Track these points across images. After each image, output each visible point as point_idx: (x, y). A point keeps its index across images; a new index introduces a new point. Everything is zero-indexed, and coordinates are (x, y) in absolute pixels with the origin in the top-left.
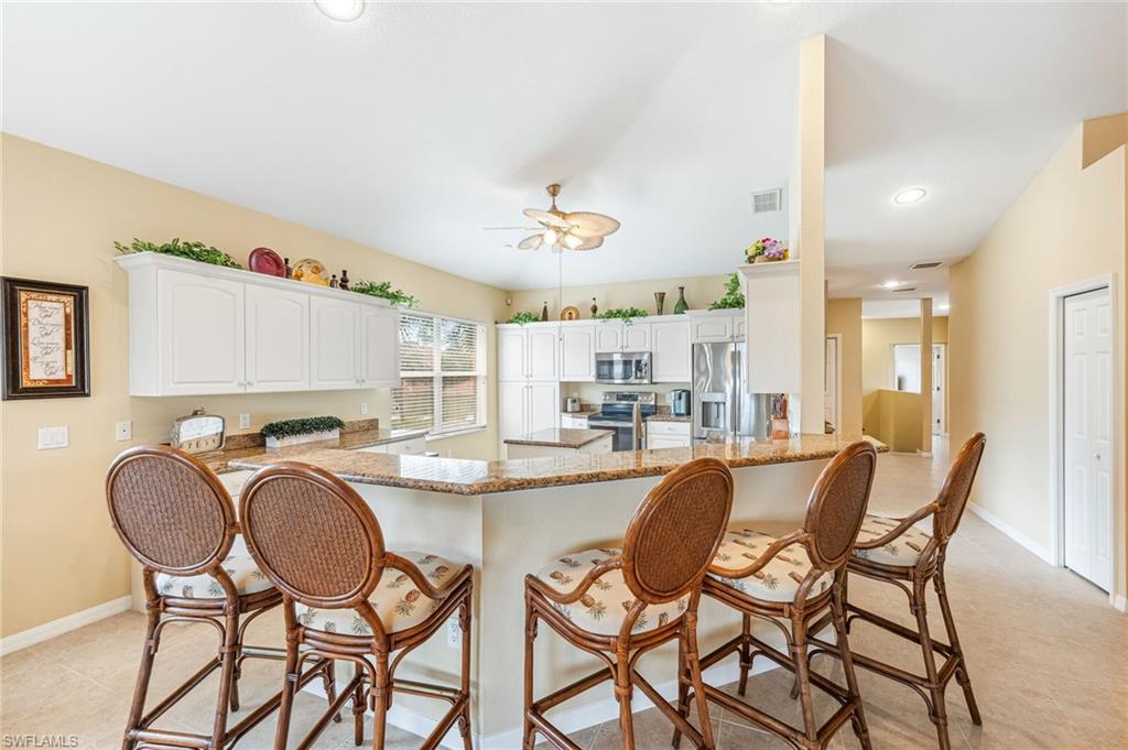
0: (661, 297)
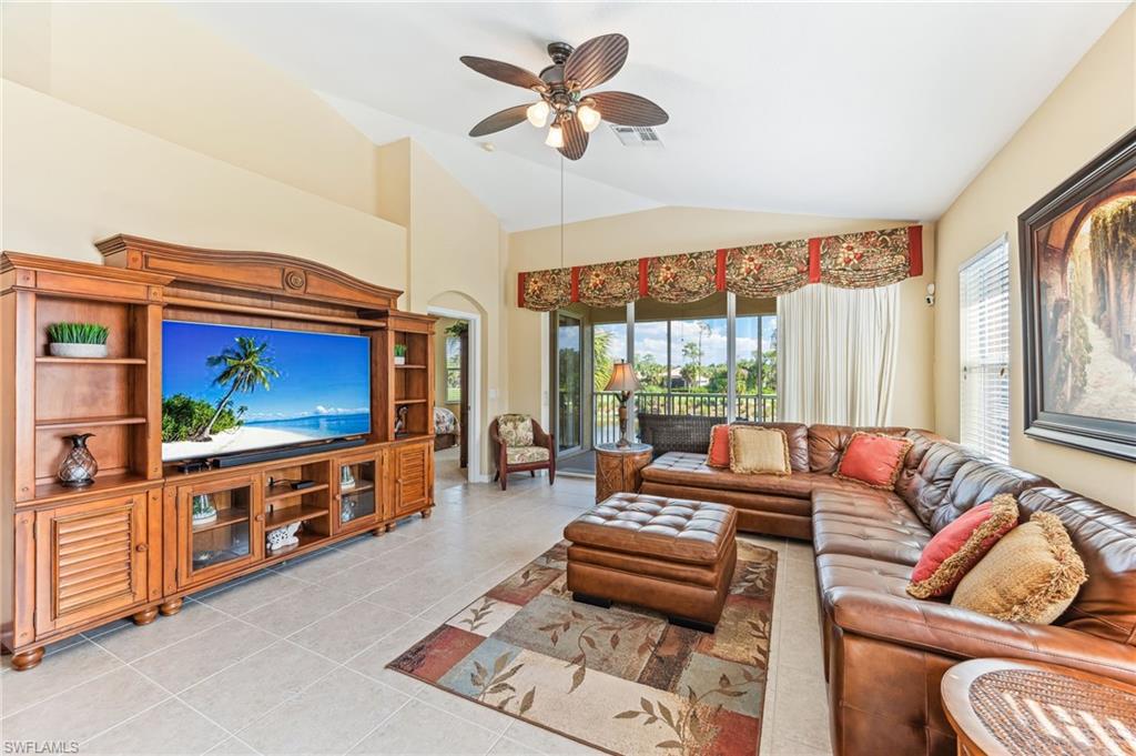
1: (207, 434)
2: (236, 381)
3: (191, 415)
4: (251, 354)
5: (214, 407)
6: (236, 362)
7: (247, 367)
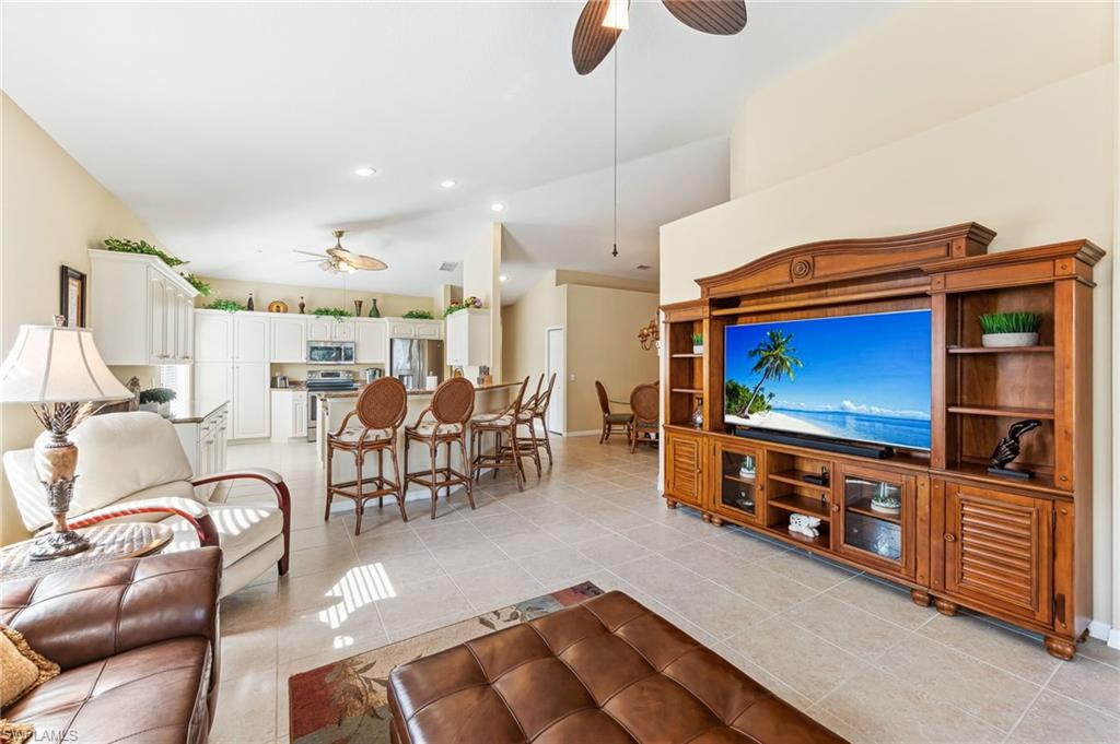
0: (359, 304)
1: (746, 413)
2: (767, 370)
3: (737, 395)
4: (779, 345)
5: (752, 391)
6: (768, 354)
7: (775, 358)
